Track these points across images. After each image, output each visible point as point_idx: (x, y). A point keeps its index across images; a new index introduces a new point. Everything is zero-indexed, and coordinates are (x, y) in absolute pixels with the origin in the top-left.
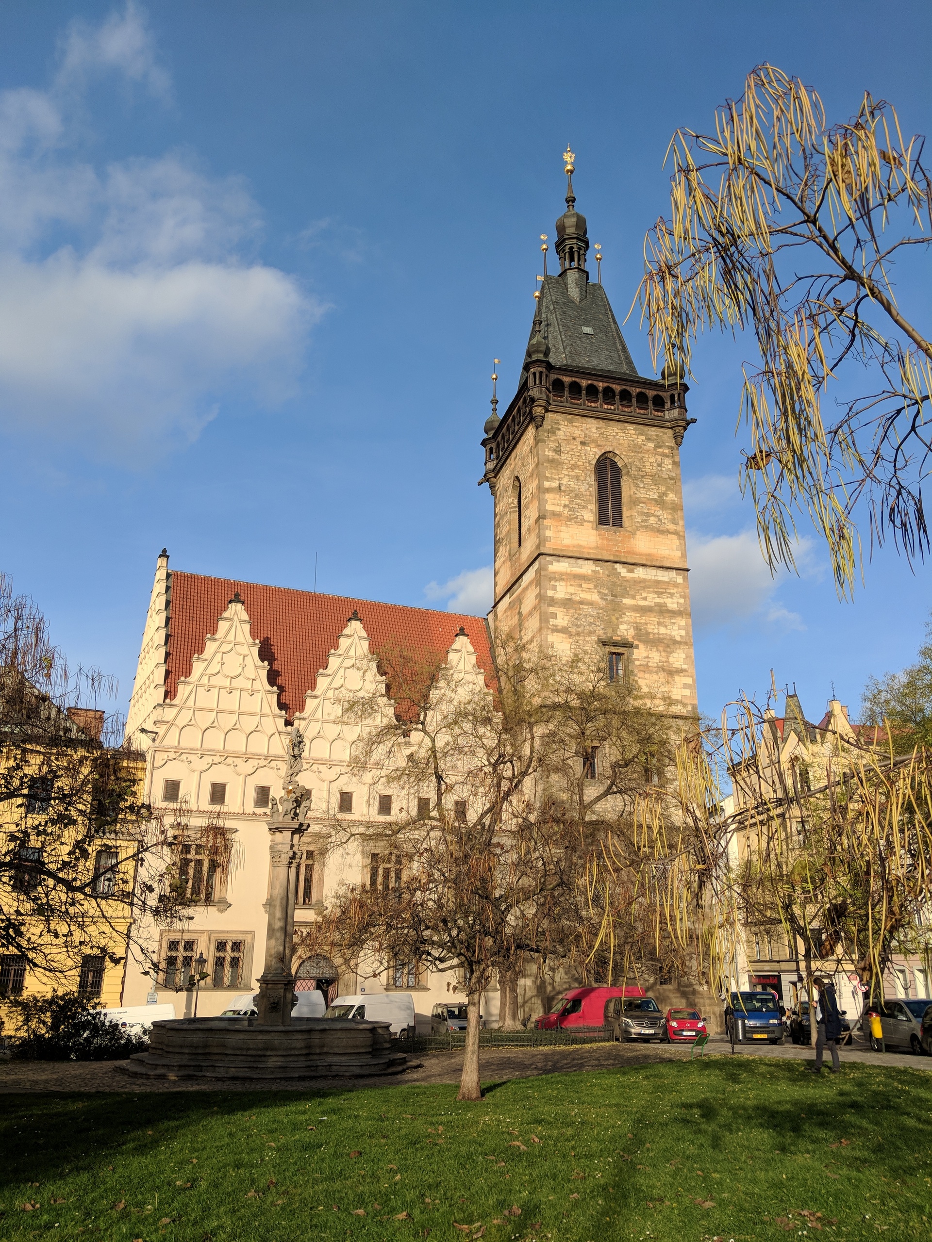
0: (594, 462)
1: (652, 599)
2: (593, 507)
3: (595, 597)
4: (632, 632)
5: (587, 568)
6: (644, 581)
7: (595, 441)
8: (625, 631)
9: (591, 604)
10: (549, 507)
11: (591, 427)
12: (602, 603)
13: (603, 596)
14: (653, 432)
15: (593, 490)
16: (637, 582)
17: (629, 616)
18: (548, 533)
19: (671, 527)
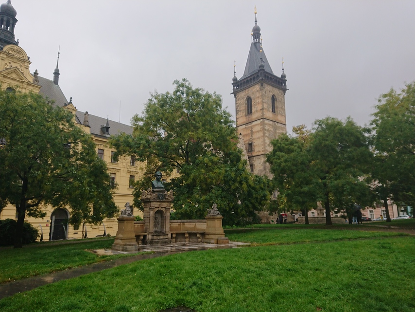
0: (271, 97)
2: (271, 108)
3: (272, 129)
5: (271, 123)
7: (271, 91)
9: (272, 131)
10: (265, 107)
11: (271, 88)
14: (281, 91)
16: (279, 127)
18: (265, 113)
19: (284, 114)
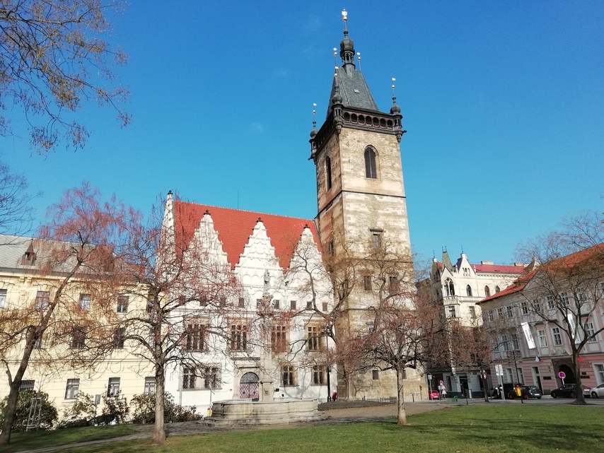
0: (364, 150)
1: (391, 211)
2: (364, 170)
3: (366, 210)
4: (383, 225)
5: (363, 197)
6: (387, 202)
7: (363, 140)
8: (380, 225)
9: (365, 213)
10: (345, 170)
11: (361, 134)
12: (370, 212)
13: (370, 209)
14: (388, 136)
15: (364, 162)
16: (384, 203)
17: (382, 218)
18: (344, 182)
19: (398, 178)
